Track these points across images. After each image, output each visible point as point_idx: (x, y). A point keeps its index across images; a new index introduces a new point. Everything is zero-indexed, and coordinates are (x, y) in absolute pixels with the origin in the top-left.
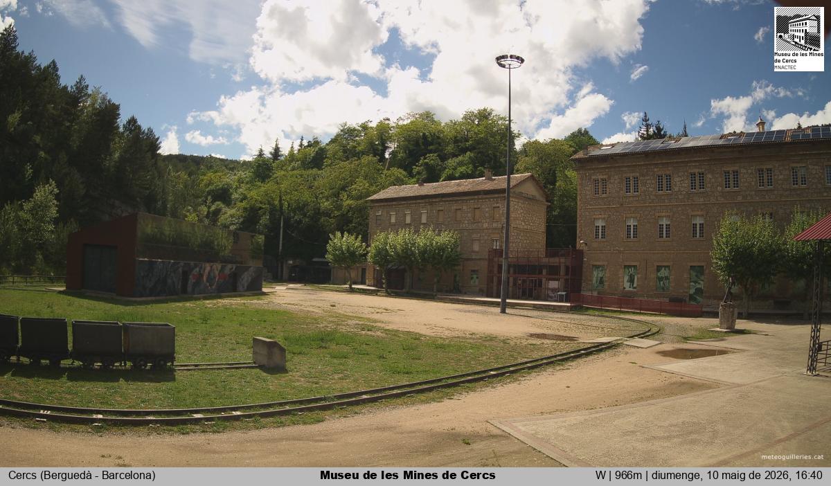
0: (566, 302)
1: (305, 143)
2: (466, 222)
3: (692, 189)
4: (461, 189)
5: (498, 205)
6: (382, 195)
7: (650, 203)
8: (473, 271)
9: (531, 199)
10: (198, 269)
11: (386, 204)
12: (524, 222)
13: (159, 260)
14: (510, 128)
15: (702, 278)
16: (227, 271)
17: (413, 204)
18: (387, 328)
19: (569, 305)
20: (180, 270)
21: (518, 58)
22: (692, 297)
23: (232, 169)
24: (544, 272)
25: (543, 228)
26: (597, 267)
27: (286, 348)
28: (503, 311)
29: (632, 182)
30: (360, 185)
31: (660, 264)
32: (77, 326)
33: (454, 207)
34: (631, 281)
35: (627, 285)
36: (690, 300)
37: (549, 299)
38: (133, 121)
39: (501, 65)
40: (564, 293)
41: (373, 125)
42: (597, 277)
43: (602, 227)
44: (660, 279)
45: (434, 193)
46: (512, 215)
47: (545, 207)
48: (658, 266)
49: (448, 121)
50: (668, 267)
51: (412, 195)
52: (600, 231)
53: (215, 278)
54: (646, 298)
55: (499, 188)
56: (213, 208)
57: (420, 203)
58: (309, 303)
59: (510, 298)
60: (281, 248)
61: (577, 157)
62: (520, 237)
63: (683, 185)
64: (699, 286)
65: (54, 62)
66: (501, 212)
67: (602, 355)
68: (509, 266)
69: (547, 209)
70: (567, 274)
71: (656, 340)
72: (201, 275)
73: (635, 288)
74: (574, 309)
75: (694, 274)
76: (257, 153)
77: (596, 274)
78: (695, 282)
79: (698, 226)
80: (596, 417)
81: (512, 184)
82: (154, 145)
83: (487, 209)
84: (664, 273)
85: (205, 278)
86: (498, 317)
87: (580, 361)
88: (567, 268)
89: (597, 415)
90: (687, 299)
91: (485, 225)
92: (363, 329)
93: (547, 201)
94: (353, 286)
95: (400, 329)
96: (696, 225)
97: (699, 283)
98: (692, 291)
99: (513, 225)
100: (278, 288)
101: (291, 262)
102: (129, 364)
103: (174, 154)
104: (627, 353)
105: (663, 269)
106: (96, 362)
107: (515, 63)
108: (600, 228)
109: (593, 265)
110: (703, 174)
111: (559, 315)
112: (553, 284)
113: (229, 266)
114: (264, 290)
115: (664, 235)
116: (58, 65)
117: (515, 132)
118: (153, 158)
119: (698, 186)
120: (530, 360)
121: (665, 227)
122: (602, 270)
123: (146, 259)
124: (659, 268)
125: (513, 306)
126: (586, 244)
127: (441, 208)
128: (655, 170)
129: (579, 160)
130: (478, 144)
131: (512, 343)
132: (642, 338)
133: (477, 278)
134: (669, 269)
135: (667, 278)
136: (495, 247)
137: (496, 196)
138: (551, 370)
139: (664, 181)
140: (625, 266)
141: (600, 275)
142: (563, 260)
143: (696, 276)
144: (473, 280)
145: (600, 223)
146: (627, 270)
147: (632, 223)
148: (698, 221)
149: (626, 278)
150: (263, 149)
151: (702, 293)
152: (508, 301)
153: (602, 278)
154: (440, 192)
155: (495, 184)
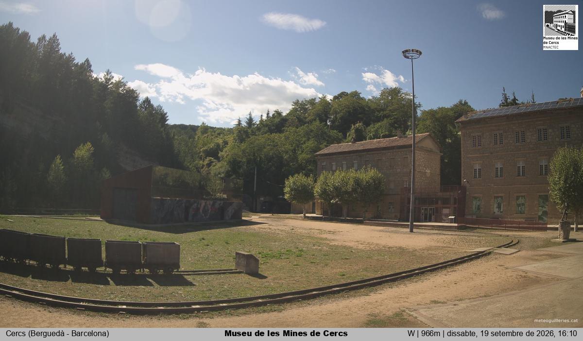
0: (455, 223)
1: (271, 115)
2: (385, 168)
3: (539, 140)
4: (382, 145)
5: (406, 156)
6: (325, 151)
7: (511, 151)
8: (390, 203)
9: (430, 151)
10: (196, 205)
11: (328, 157)
12: (425, 167)
13: (168, 198)
14: (414, 101)
15: (547, 203)
16: (217, 206)
17: (347, 156)
18: (331, 244)
19: (456, 225)
20: (184, 205)
21: (417, 51)
22: (540, 218)
23: (219, 134)
24: (440, 202)
25: (438, 171)
26: (475, 198)
27: (258, 259)
28: (412, 231)
29: (498, 137)
30: (311, 144)
31: (519, 194)
32: (109, 245)
33: (377, 159)
34: (499, 207)
35: (496, 210)
36: (539, 220)
37: (443, 221)
38: (147, 101)
39: (406, 57)
40: (453, 217)
41: (317, 100)
42: (476, 205)
43: (479, 169)
44: (519, 205)
45: (362, 149)
46: (417, 163)
47: (440, 156)
48: (517, 196)
49: (370, 98)
50: (524, 196)
51: (347, 150)
52: (477, 172)
53: (208, 210)
54: (509, 220)
55: (407, 144)
56: (206, 162)
57: (352, 156)
58: (276, 228)
59: (415, 222)
60: (255, 189)
61: (460, 120)
62: (423, 178)
63: (533, 138)
64: (544, 209)
65: (87, 60)
66: (409, 161)
67: (480, 260)
68: (416, 199)
69: (441, 157)
70: (455, 203)
71: (516, 249)
72: (198, 209)
73: (502, 212)
74: (459, 228)
75: (542, 201)
76: (237, 123)
77: (475, 203)
78: (542, 207)
79: (544, 167)
80: (475, 305)
81: (417, 140)
82: (163, 117)
83: (399, 159)
84: (521, 201)
85: (201, 211)
86: (408, 235)
87: (465, 265)
88: (455, 199)
89: (474, 303)
90: (537, 219)
91: (399, 170)
92: (314, 245)
93: (441, 153)
94: (307, 215)
95: (340, 245)
96: (542, 165)
97: (545, 207)
98: (540, 213)
99: (417, 170)
100: (253, 217)
101: (262, 199)
102: (147, 270)
103: (178, 124)
104: (496, 259)
105: (521, 198)
106: (123, 269)
107: (415, 55)
108: (478, 170)
109: (473, 197)
110: (546, 129)
111: (450, 233)
112: (446, 211)
113: (219, 202)
114: (243, 218)
115: (521, 174)
116: (92, 63)
117: (417, 103)
118: (162, 127)
119: (543, 139)
120: (430, 265)
121: (521, 168)
122: (479, 200)
123: (159, 198)
124: (518, 198)
125: (418, 227)
126: (468, 182)
127: (367, 159)
128: (514, 128)
129: (462, 122)
130: (392, 112)
131: (418, 254)
132: (507, 247)
133: (393, 208)
134: (525, 198)
135: (523, 204)
136: (405, 186)
137: (406, 149)
138: (444, 272)
139: (520, 135)
140: (495, 197)
141: (478, 204)
142: (452, 194)
143: (543, 202)
144: (390, 210)
145: (477, 167)
146: (496, 200)
147: (499, 166)
148: (544, 163)
149: (496, 206)
150: (240, 120)
151: (547, 215)
152: (414, 223)
153: (479, 206)
154: (367, 148)
155: (405, 141)
